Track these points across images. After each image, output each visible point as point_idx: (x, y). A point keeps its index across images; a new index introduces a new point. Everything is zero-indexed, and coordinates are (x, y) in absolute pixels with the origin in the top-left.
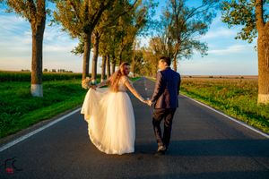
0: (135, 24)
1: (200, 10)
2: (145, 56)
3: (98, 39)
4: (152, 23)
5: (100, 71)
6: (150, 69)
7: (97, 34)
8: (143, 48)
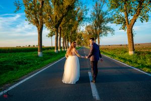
0: (77, 20)
1: (109, 12)
2: (83, 35)
3: (61, 30)
4: (86, 18)
5: (62, 45)
6: (86, 42)
7: (60, 28)
8: (82, 31)
